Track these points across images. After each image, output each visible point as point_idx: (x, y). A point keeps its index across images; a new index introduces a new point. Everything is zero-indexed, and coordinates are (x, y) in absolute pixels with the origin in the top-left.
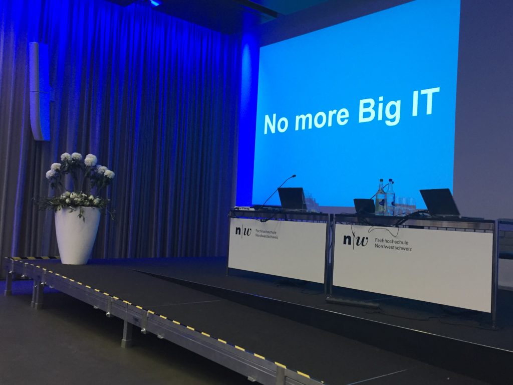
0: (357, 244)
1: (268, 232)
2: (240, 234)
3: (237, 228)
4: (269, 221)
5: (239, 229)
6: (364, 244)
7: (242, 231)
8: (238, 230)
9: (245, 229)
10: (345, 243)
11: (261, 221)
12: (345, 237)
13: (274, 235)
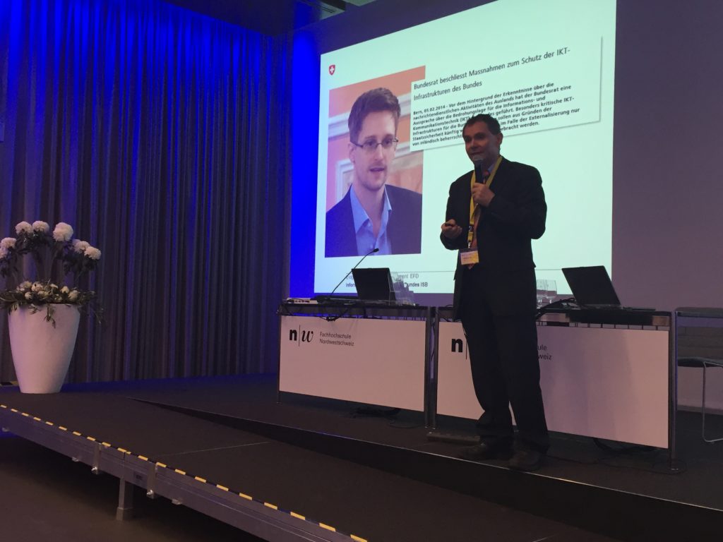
1: (339, 336)
2: (295, 339)
3: (291, 331)
4: (340, 320)
5: (295, 332)
7: (300, 336)
8: (293, 335)
9: (304, 332)
10: (453, 350)
11: (328, 320)
12: (454, 342)
13: (348, 340)
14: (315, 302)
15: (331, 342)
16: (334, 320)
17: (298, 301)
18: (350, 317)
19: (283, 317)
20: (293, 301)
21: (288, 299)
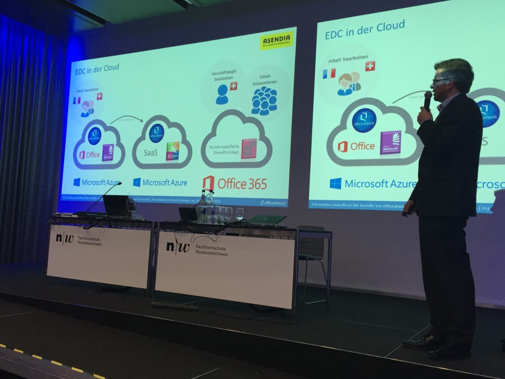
0: (180, 251)
1: (92, 239)
2: (60, 241)
3: (57, 235)
4: (93, 229)
5: (60, 236)
6: (186, 250)
7: (64, 238)
8: (59, 238)
9: (67, 236)
10: (168, 249)
11: (84, 228)
12: (168, 244)
13: (98, 242)
14: (76, 216)
15: (85, 243)
16: (89, 228)
17: (63, 215)
18: (101, 227)
19: (52, 225)
20: (60, 215)
21: (56, 213)
